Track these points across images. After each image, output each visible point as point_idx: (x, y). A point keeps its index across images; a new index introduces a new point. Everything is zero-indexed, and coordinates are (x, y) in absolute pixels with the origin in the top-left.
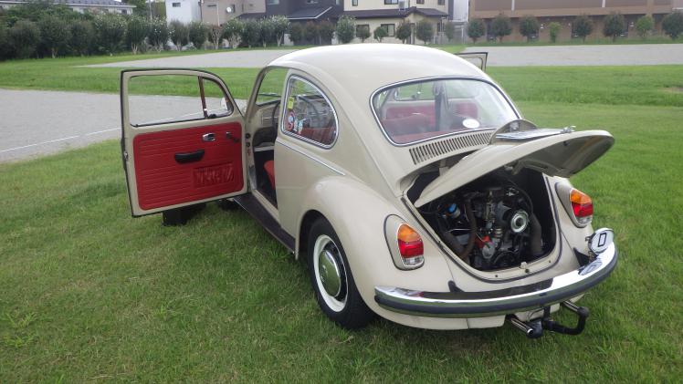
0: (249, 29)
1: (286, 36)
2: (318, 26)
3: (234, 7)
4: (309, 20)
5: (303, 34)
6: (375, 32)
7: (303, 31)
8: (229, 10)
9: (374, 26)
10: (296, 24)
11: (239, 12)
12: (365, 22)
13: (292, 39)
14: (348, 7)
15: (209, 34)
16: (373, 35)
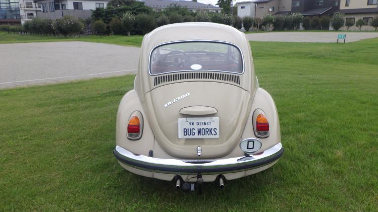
0: (277, 20)
1: (301, 24)
2: (320, 19)
3: (273, 9)
4: (316, 15)
5: (310, 23)
6: (357, 22)
7: (311, 22)
8: (271, 10)
9: (358, 18)
10: (306, 18)
11: (276, 11)
12: (352, 16)
13: (303, 26)
14: (343, 7)
15: (254, 23)
16: (355, 24)
